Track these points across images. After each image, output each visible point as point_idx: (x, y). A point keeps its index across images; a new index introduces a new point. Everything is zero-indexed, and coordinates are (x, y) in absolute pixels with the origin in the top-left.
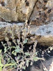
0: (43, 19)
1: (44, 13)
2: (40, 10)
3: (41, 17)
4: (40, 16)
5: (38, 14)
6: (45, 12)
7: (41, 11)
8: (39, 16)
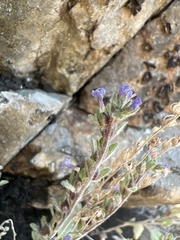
0: (150, 105)
1: (163, 79)
2: (152, 62)
3: (145, 91)
4: (143, 89)
5: (141, 74)
6: (166, 75)
7: (153, 66)
8: (140, 86)
